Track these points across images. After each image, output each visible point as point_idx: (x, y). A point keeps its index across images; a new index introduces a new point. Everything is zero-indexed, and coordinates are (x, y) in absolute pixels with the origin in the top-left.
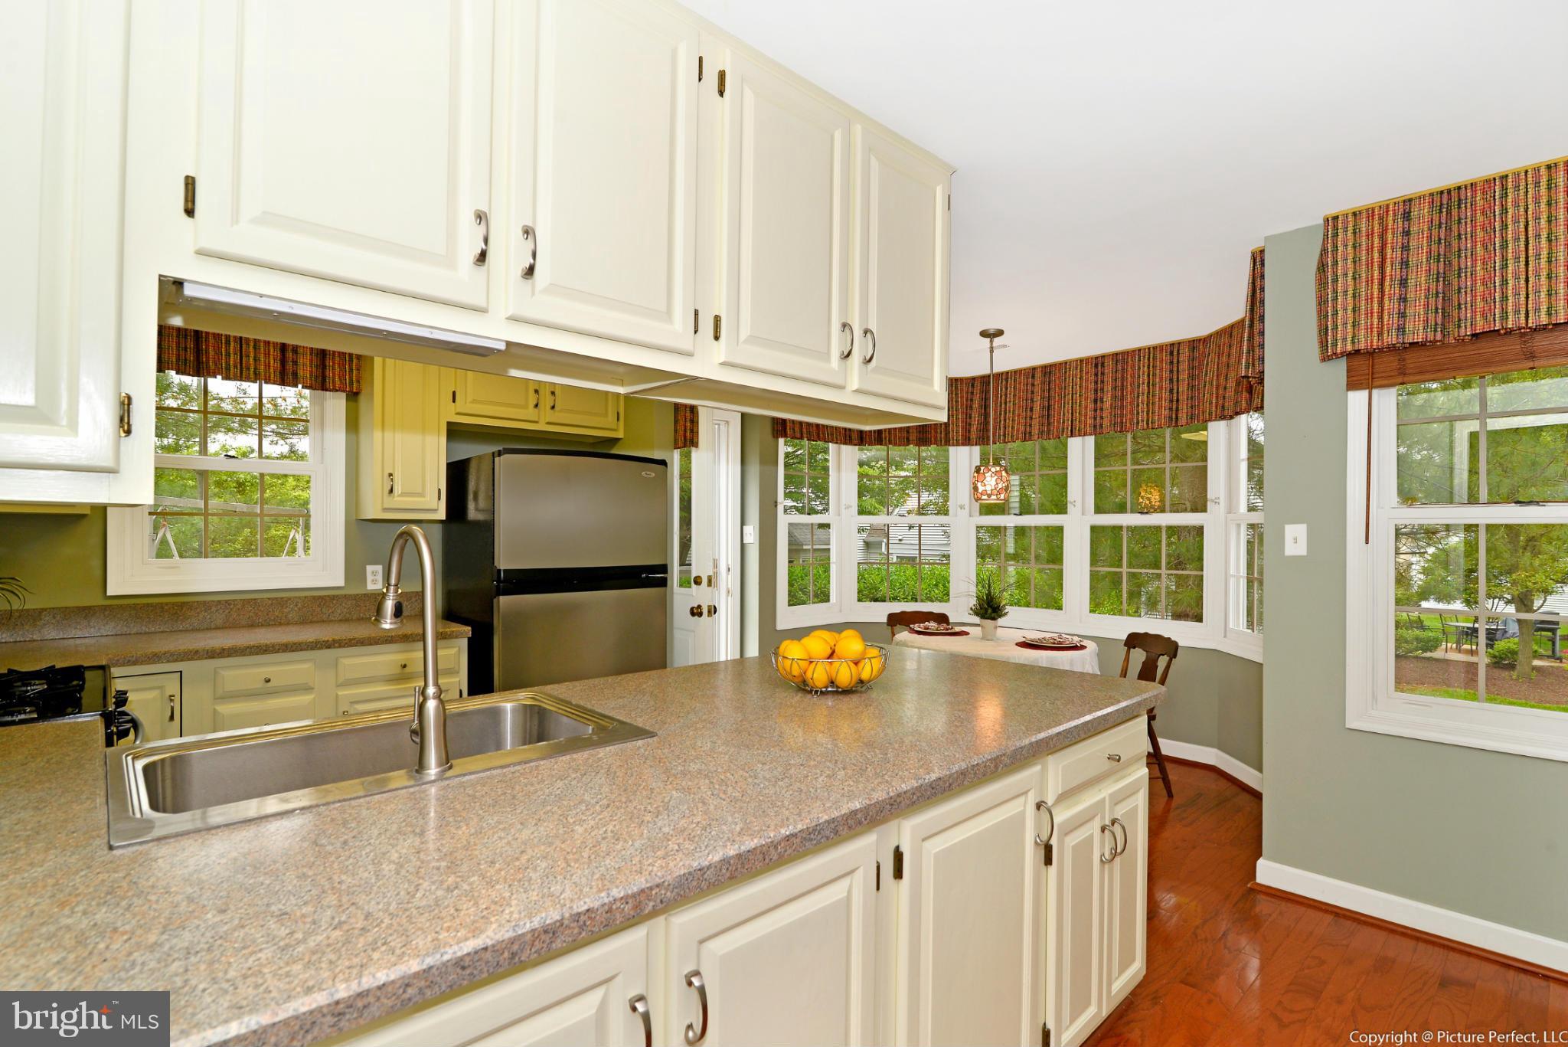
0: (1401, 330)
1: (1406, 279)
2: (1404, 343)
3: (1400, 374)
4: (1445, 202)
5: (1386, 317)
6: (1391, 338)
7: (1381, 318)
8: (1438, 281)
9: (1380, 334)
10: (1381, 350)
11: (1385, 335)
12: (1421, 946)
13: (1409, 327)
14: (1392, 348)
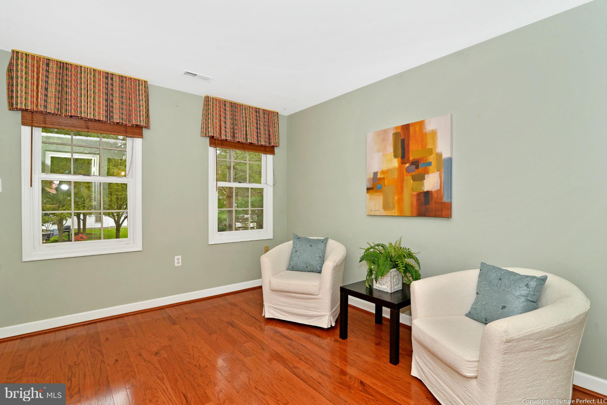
0: (46, 107)
1: (47, 89)
2: (46, 112)
3: (44, 123)
4: (62, 66)
5: (39, 100)
6: (41, 109)
7: (37, 99)
8: (59, 93)
9: (37, 105)
10: (37, 112)
11: (39, 107)
12: (57, 333)
13: (48, 106)
14: (41, 112)
